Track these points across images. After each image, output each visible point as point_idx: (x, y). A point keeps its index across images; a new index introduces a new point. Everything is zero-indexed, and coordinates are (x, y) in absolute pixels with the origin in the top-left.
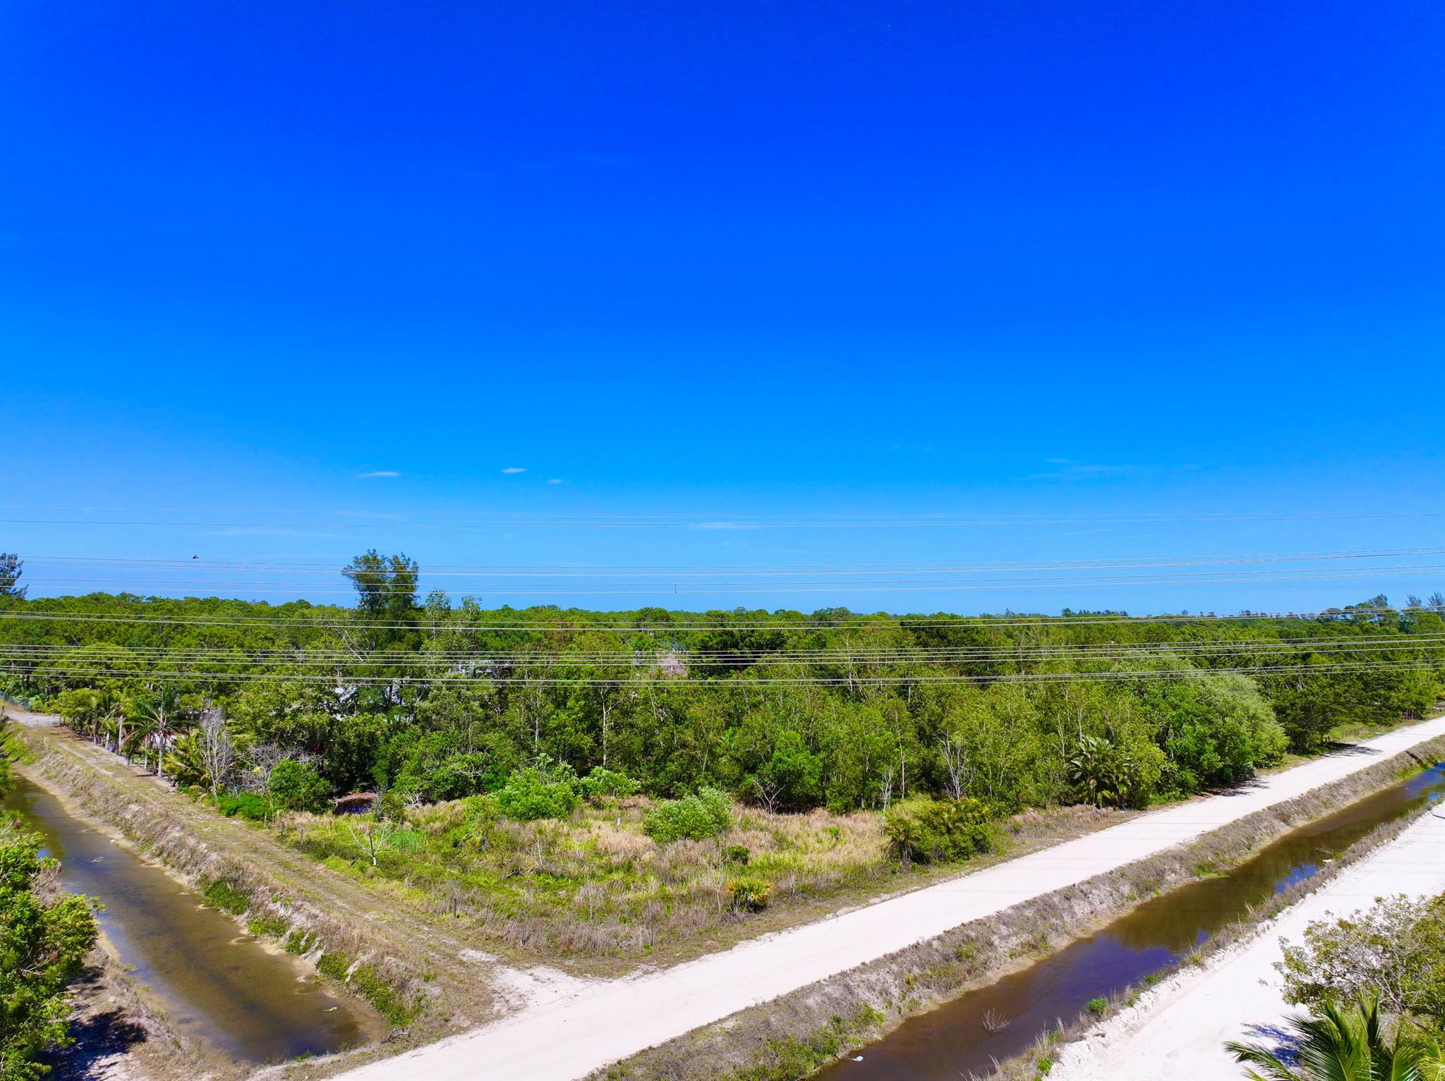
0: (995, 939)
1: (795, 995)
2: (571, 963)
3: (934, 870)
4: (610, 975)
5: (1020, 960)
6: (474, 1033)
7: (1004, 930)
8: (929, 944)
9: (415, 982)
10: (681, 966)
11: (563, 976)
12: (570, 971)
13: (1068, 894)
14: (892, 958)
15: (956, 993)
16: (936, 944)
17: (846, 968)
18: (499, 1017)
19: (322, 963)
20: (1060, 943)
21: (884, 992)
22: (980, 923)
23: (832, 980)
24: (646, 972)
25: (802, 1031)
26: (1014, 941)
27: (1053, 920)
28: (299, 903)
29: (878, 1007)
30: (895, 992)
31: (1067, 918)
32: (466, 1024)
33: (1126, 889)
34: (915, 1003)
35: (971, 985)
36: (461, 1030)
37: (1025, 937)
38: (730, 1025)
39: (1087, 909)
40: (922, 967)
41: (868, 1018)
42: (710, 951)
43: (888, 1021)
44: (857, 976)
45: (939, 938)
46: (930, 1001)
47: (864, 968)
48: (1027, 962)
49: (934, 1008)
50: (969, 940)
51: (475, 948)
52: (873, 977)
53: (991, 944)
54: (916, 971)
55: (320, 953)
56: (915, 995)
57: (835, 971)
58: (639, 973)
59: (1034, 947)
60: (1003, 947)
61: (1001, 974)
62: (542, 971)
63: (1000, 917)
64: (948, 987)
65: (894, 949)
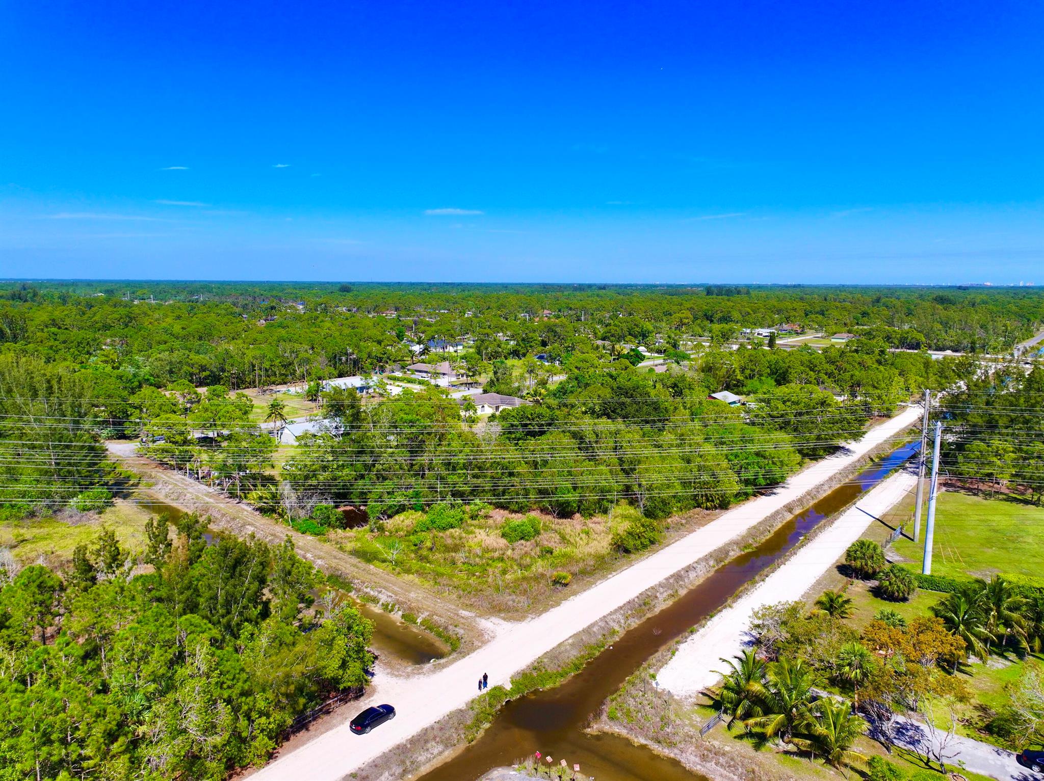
0: (658, 594)
1: (589, 627)
2: (503, 615)
3: (633, 556)
4: (520, 621)
5: (667, 602)
6: (484, 648)
7: (661, 590)
8: (634, 600)
9: (450, 627)
10: (544, 614)
11: (503, 621)
12: (504, 619)
13: (688, 569)
14: (621, 608)
15: (644, 619)
16: (636, 600)
17: (605, 614)
18: (489, 641)
19: (403, 616)
20: (683, 592)
21: (619, 622)
22: (652, 588)
23: (601, 620)
24: (532, 618)
25: (593, 641)
26: (665, 594)
27: (681, 583)
28: (380, 589)
29: (617, 628)
30: (622, 621)
31: (686, 581)
32: (480, 644)
33: (712, 563)
34: (629, 625)
35: (649, 615)
36: (479, 647)
37: (670, 592)
38: (570, 641)
39: (695, 575)
40: (632, 610)
41: (613, 633)
42: (552, 606)
43: (621, 633)
44: (609, 617)
45: (637, 597)
46: (635, 623)
47: (611, 614)
48: (670, 603)
49: (636, 626)
50: (649, 596)
51: (463, 610)
52: (614, 617)
53: (656, 597)
54: (630, 612)
55: (400, 613)
56: (629, 622)
57: (601, 616)
58: (529, 619)
59: (673, 596)
60: (661, 597)
61: (661, 609)
62: (493, 619)
63: (660, 585)
64: (641, 617)
65: (621, 604)
